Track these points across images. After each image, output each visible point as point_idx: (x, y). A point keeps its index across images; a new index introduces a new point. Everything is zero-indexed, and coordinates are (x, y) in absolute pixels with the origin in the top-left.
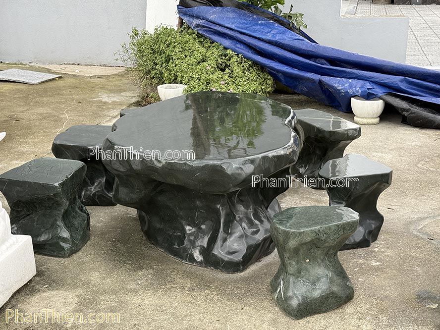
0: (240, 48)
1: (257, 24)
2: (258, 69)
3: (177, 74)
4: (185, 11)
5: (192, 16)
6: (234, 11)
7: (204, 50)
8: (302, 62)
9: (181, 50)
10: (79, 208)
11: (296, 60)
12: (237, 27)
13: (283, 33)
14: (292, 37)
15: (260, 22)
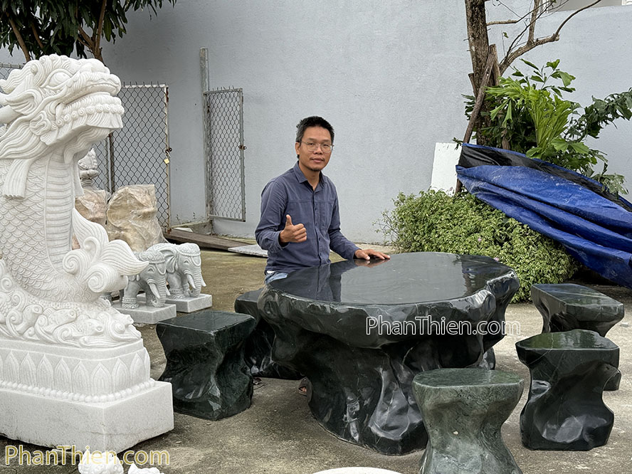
0: (527, 217)
1: (553, 187)
2: (550, 245)
3: (440, 246)
4: (464, 172)
5: (471, 178)
6: (524, 171)
7: (478, 217)
8: (608, 236)
9: (449, 217)
10: (242, 370)
11: (600, 233)
12: (525, 190)
13: (589, 199)
14: (601, 203)
15: (557, 184)
